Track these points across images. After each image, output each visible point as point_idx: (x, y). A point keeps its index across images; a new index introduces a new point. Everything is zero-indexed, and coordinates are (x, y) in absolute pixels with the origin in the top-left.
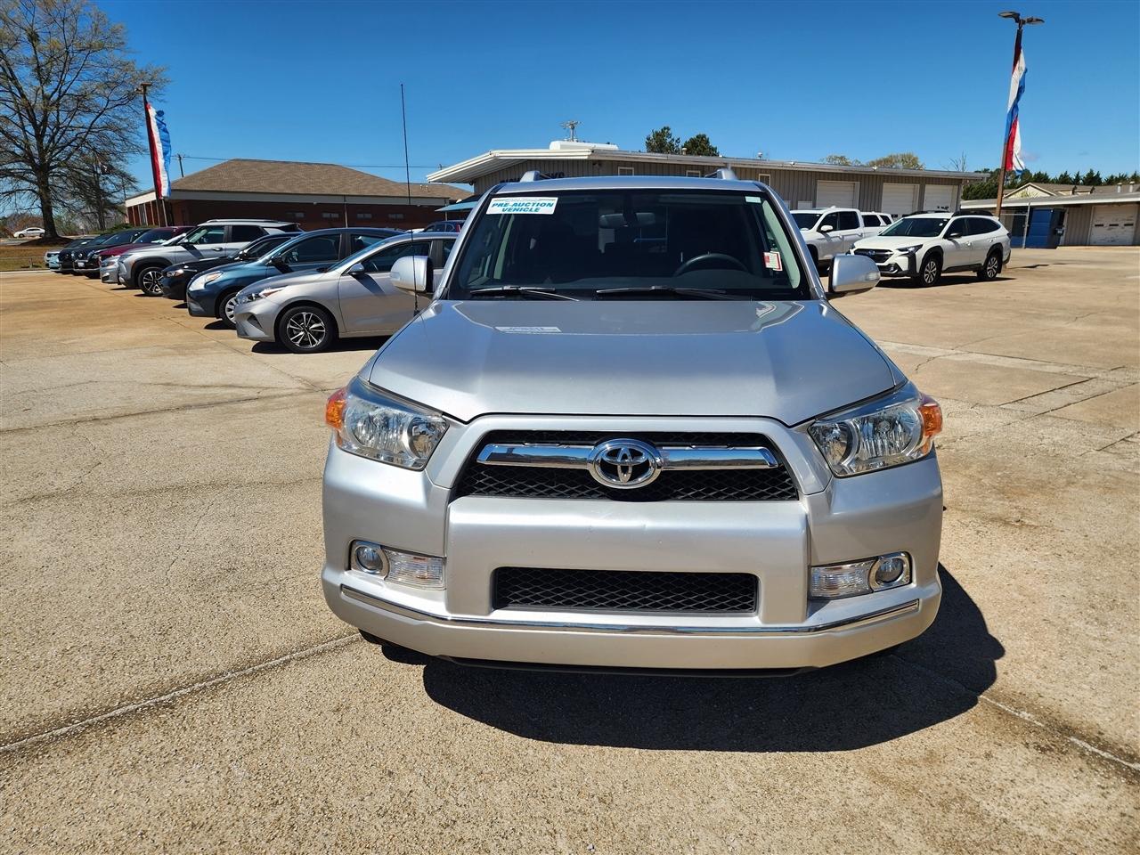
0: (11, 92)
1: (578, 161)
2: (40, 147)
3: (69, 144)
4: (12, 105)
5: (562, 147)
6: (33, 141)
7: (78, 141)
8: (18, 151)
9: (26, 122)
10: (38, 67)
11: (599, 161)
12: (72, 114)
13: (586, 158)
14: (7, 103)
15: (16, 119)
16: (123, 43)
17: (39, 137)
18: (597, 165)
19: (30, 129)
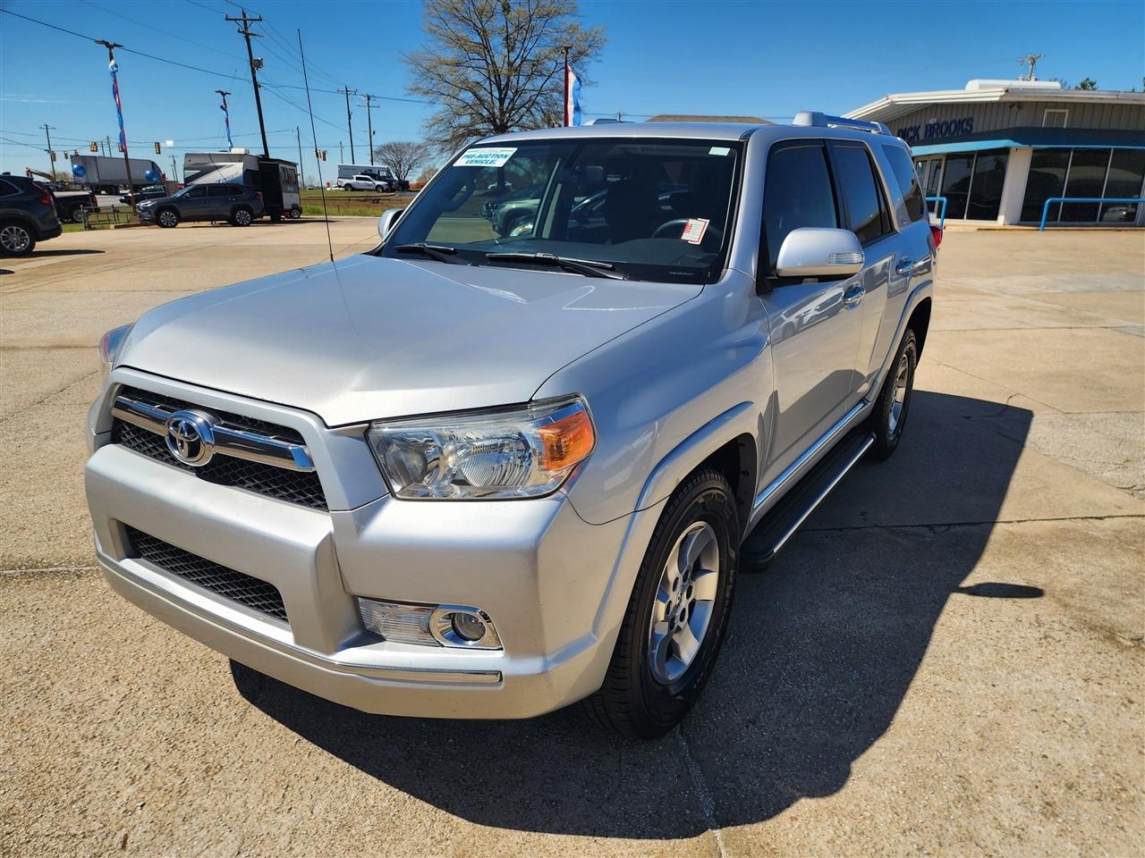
0: (486, 60)
1: (987, 104)
2: (501, 110)
3: (523, 106)
4: (483, 71)
5: (981, 87)
6: (497, 103)
7: (530, 103)
8: (485, 113)
9: (494, 87)
10: (508, 36)
11: (1019, 102)
12: (529, 77)
13: (997, 99)
14: (481, 70)
15: (487, 85)
16: (574, 8)
17: (502, 101)
18: (1015, 108)
19: (496, 94)
